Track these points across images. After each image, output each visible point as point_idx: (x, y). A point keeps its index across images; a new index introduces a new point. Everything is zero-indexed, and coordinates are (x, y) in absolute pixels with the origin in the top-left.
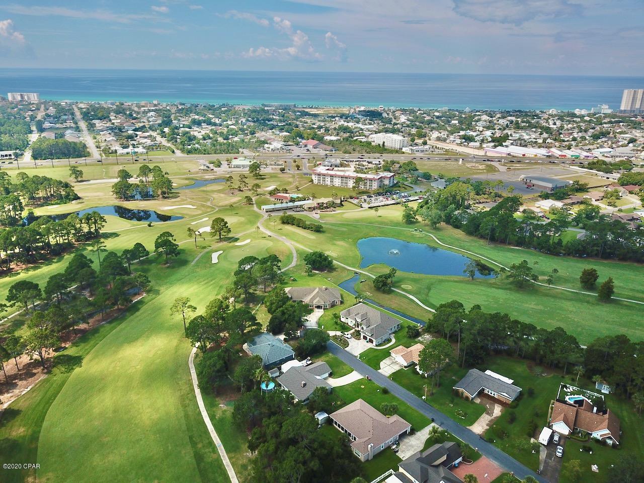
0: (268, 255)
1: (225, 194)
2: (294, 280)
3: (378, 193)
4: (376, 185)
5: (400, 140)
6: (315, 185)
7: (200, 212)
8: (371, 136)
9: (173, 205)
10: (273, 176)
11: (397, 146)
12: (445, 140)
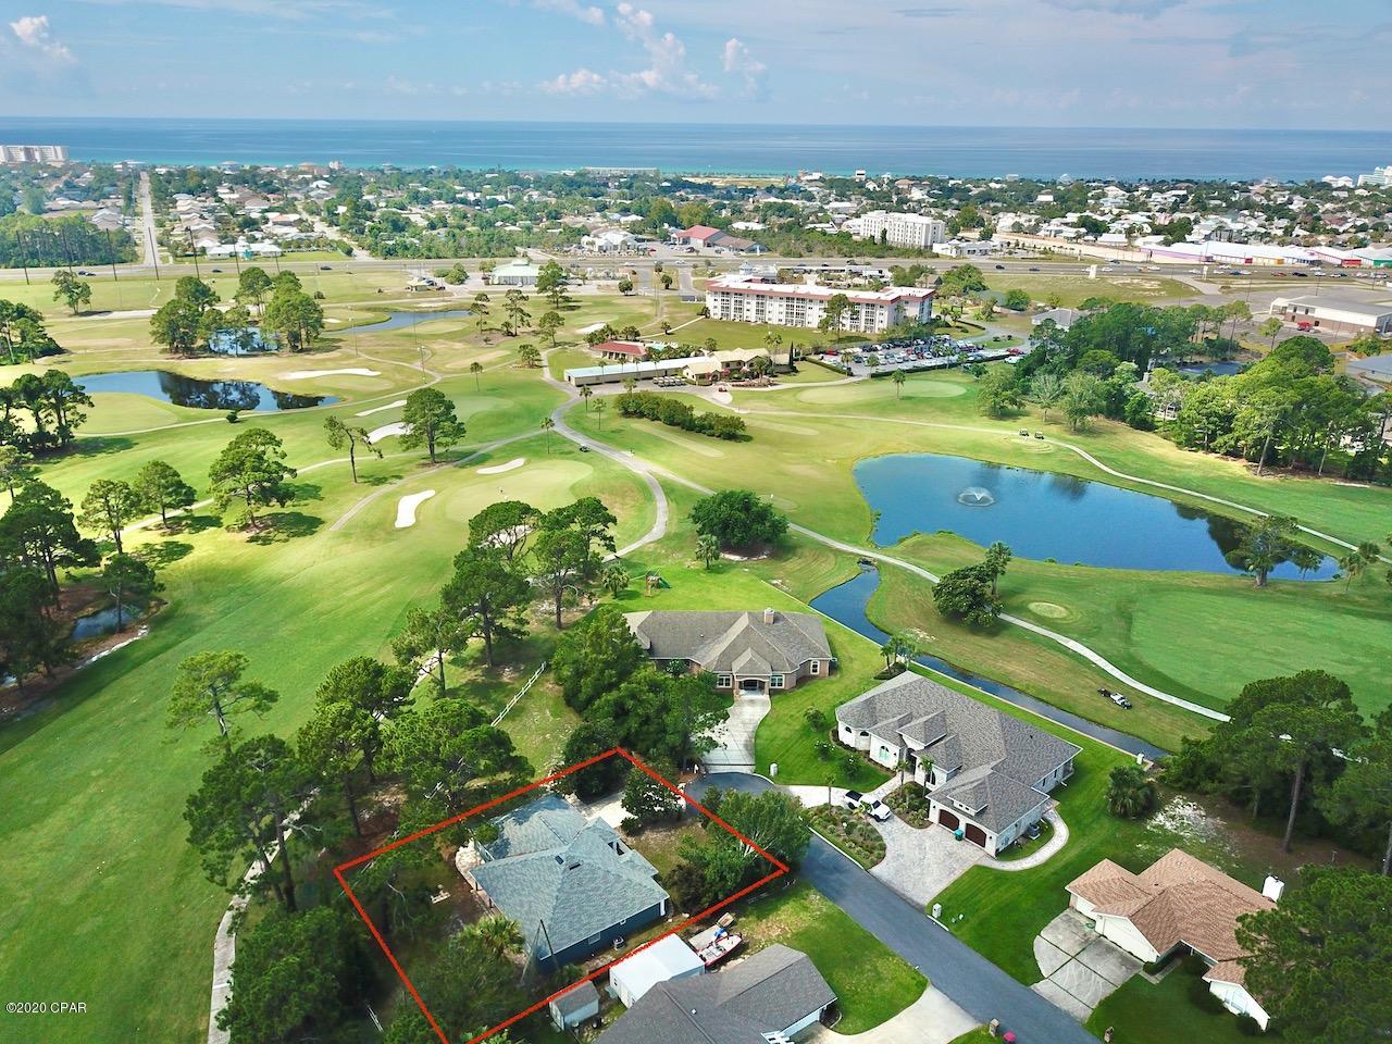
0: (574, 501)
1: (468, 342)
2: (660, 585)
3: (892, 341)
4: (885, 318)
5: (928, 225)
6: (716, 321)
7: (387, 385)
8: (849, 222)
9: (314, 367)
10: (600, 303)
11: (920, 241)
12: (1034, 231)
